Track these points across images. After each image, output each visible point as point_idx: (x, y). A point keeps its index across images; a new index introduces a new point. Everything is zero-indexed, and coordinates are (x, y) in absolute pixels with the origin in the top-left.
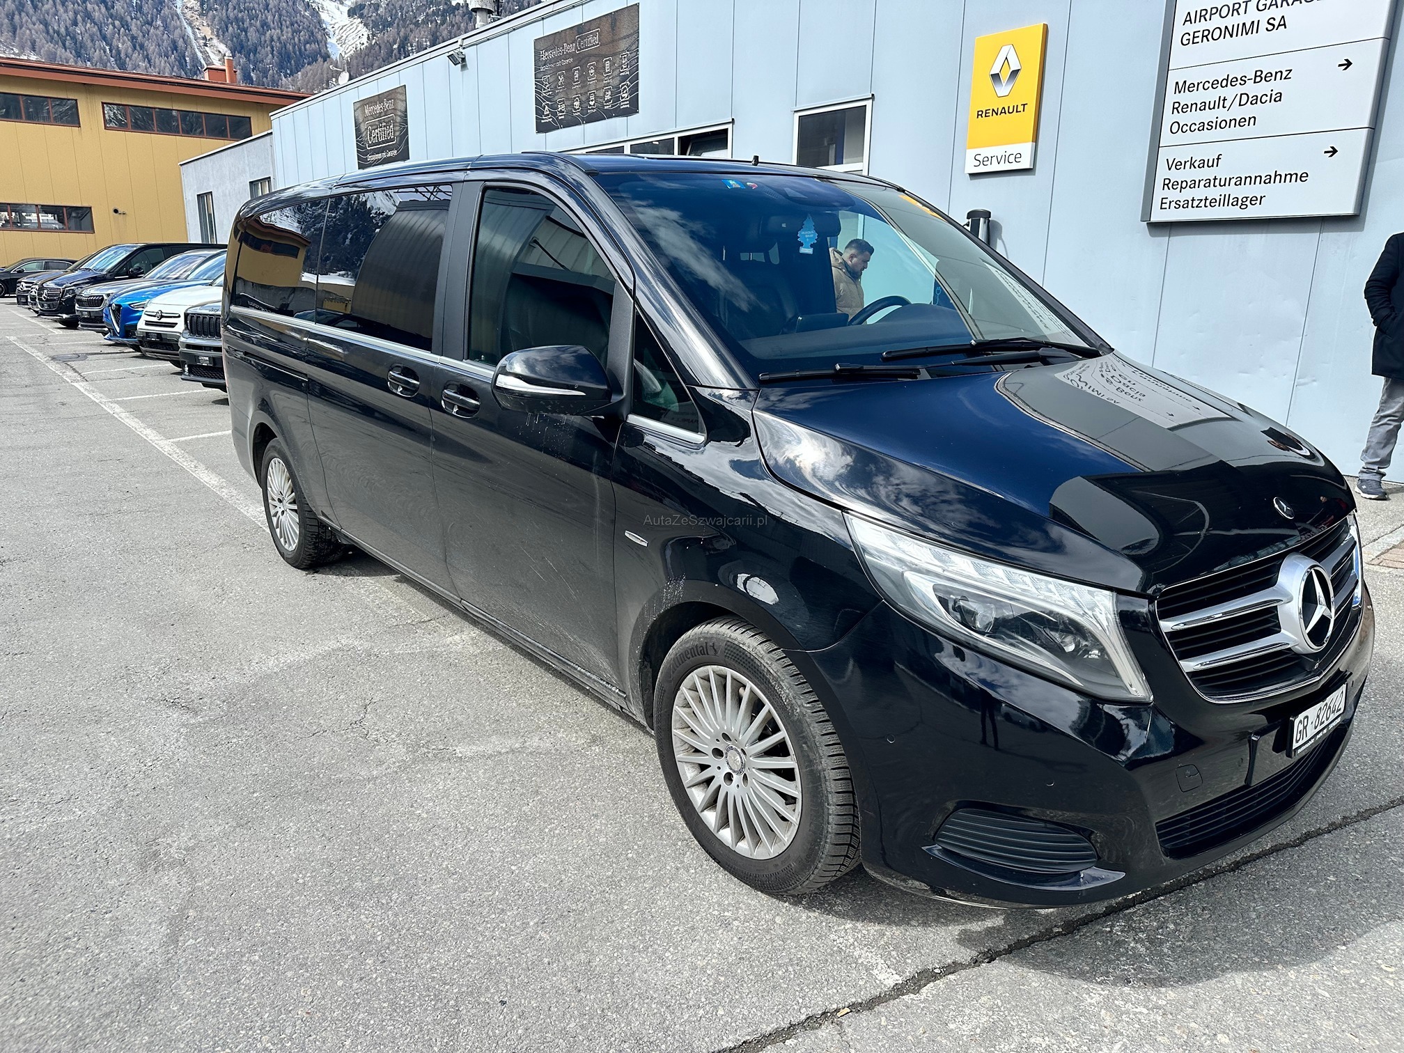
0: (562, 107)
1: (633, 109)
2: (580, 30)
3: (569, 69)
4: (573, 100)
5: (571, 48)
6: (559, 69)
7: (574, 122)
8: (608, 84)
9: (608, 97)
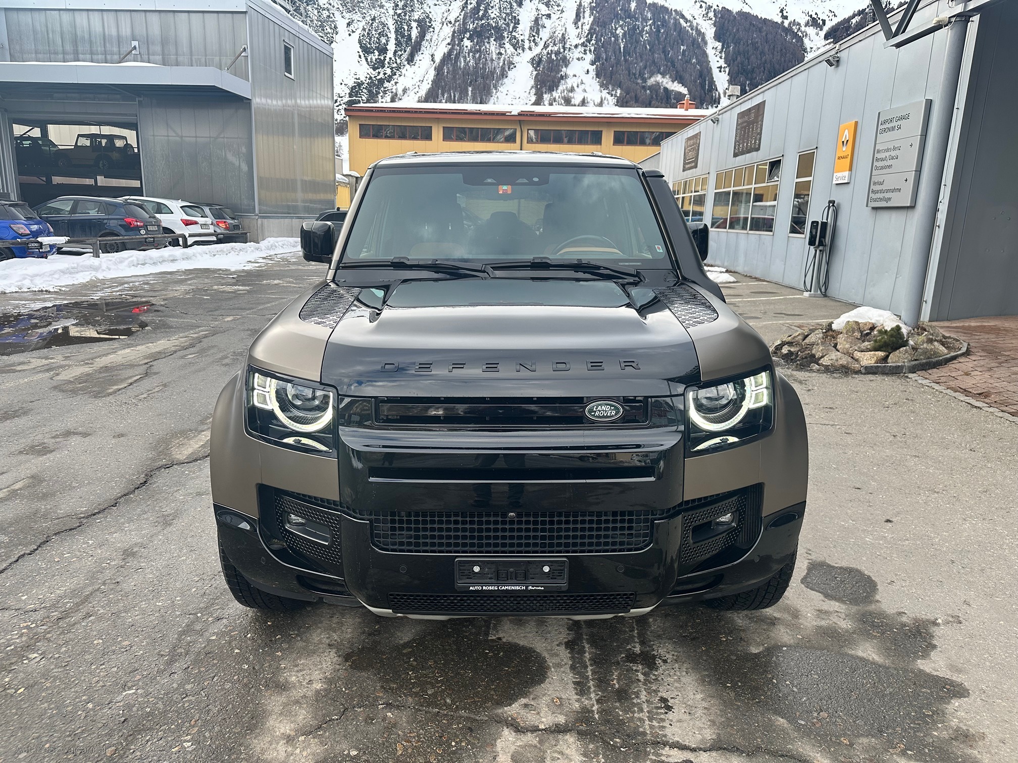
1: (759, 149)
2: (750, 110)
3: (745, 127)
4: (744, 143)
5: (746, 118)
7: (743, 153)
8: (754, 136)
9: (753, 142)
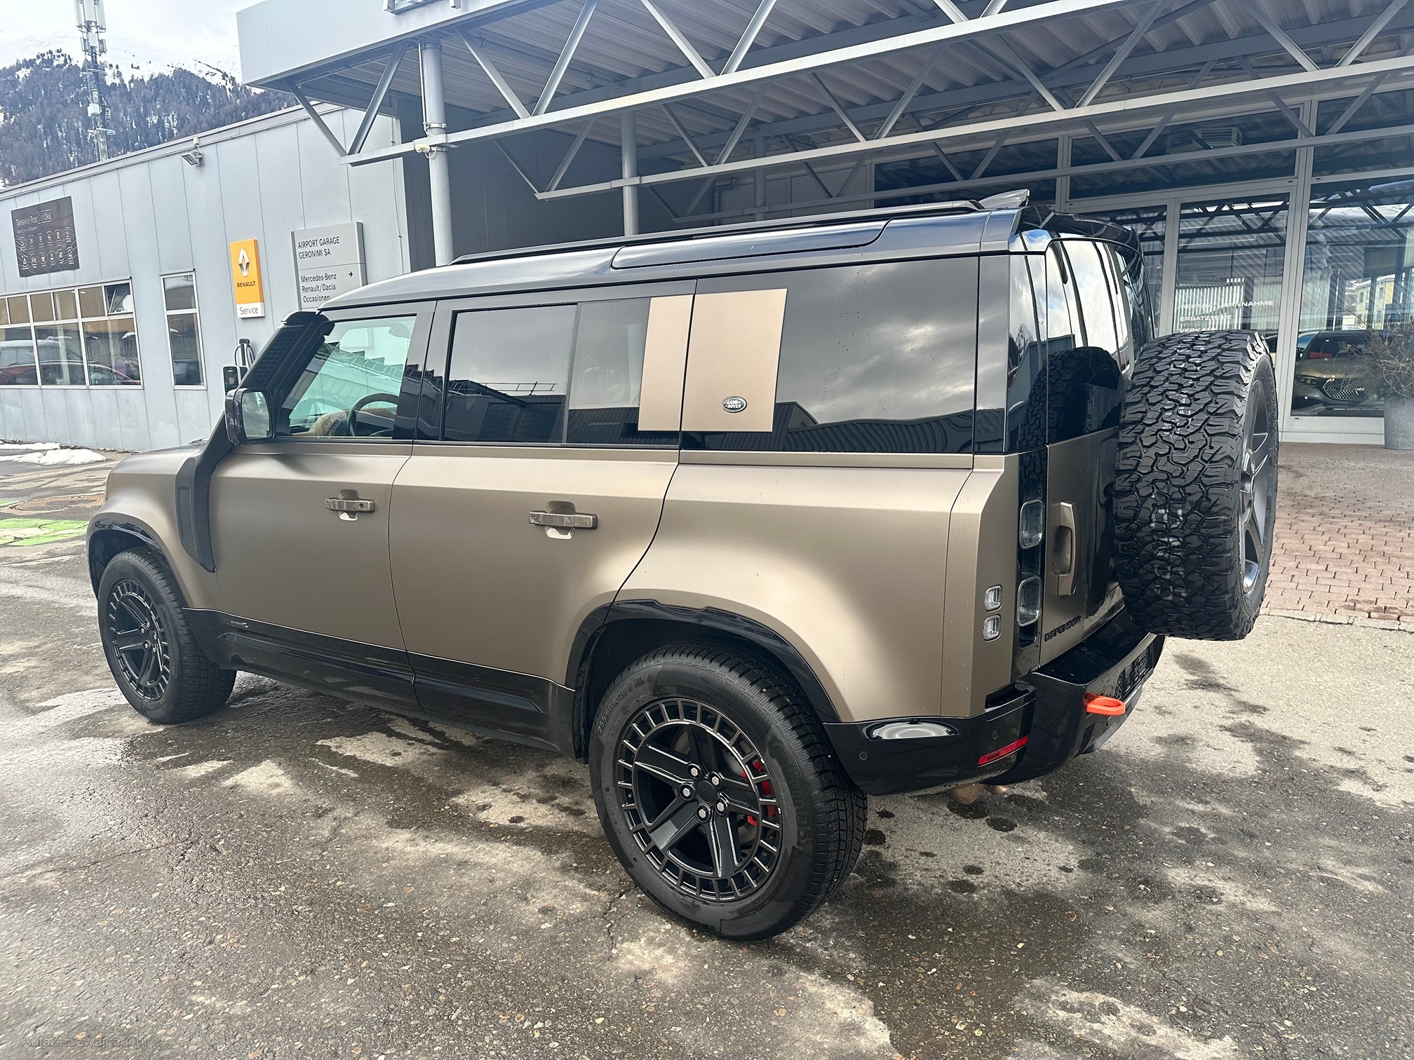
0: (34, 260)
1: (76, 266)
2: (39, 207)
3: (35, 234)
4: (41, 256)
5: (34, 220)
6: (30, 233)
7: (40, 271)
8: (60, 247)
9: (61, 256)
